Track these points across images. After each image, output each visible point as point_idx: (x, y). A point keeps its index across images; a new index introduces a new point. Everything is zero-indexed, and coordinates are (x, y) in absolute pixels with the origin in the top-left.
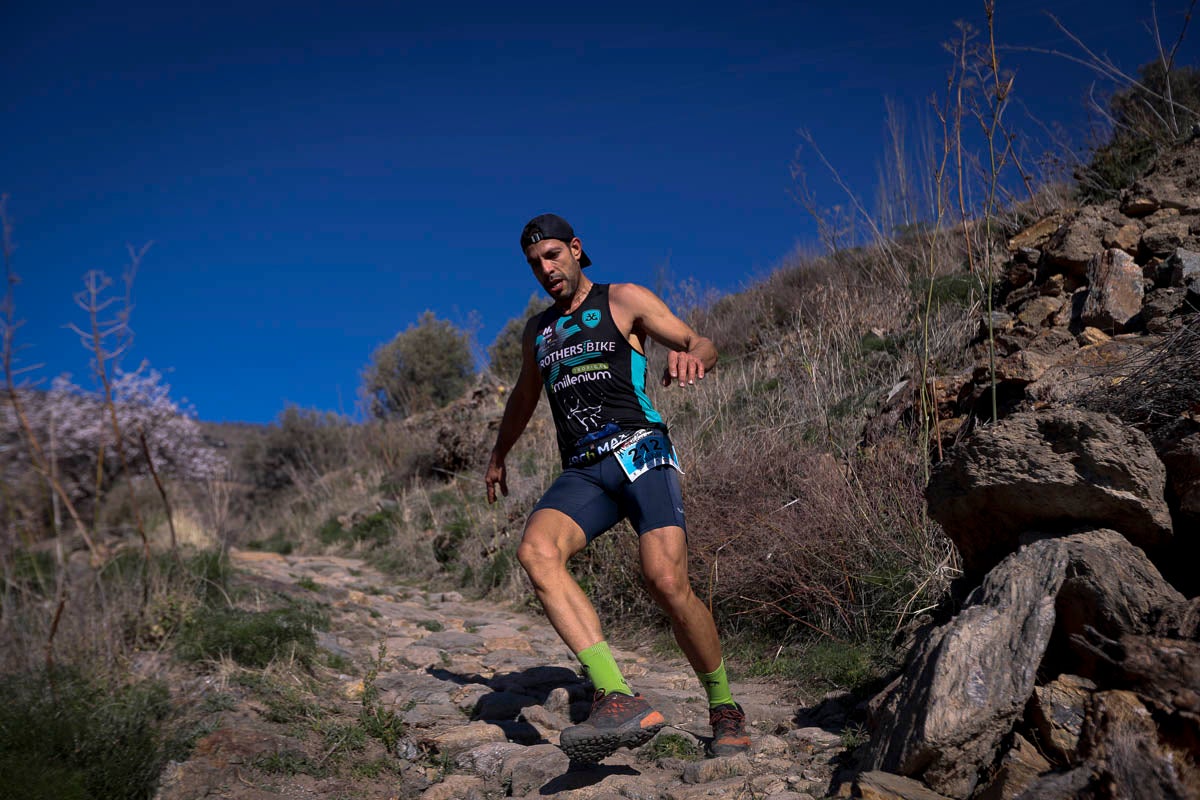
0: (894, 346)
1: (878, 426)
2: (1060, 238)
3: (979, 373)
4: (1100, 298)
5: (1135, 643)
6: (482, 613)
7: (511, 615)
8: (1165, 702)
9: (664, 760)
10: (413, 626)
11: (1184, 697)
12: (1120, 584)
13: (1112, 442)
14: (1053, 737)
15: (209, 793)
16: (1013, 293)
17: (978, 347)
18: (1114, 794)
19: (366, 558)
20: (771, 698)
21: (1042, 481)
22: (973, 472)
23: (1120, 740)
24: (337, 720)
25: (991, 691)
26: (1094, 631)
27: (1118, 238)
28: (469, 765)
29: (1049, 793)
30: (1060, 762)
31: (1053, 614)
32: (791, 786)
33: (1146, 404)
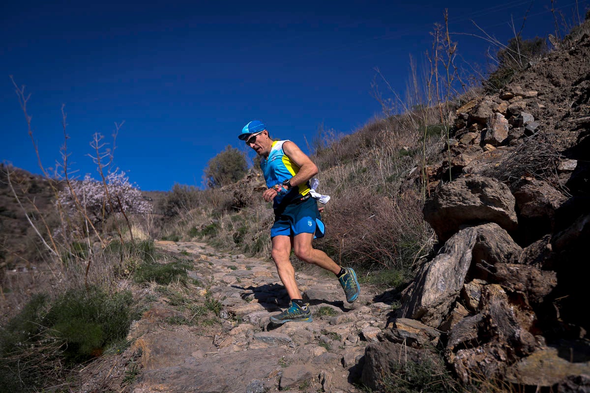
0: (413, 153)
1: (406, 185)
2: (476, 109)
3: (445, 163)
4: (492, 132)
5: (501, 266)
6: (253, 262)
7: (264, 263)
8: (511, 288)
9: (323, 317)
10: (226, 268)
11: (518, 286)
12: (497, 244)
13: (494, 188)
14: (470, 303)
15: (148, 332)
16: (458, 131)
17: (445, 153)
18: (491, 323)
19: (207, 242)
20: (365, 292)
21: (467, 205)
22: (441, 202)
23: (494, 303)
24: (196, 304)
25: (447, 286)
26: (485, 262)
27: (498, 109)
28: (248, 320)
29: (467, 323)
30: (472, 312)
31: (471, 256)
32: (371, 325)
33: (507, 174)
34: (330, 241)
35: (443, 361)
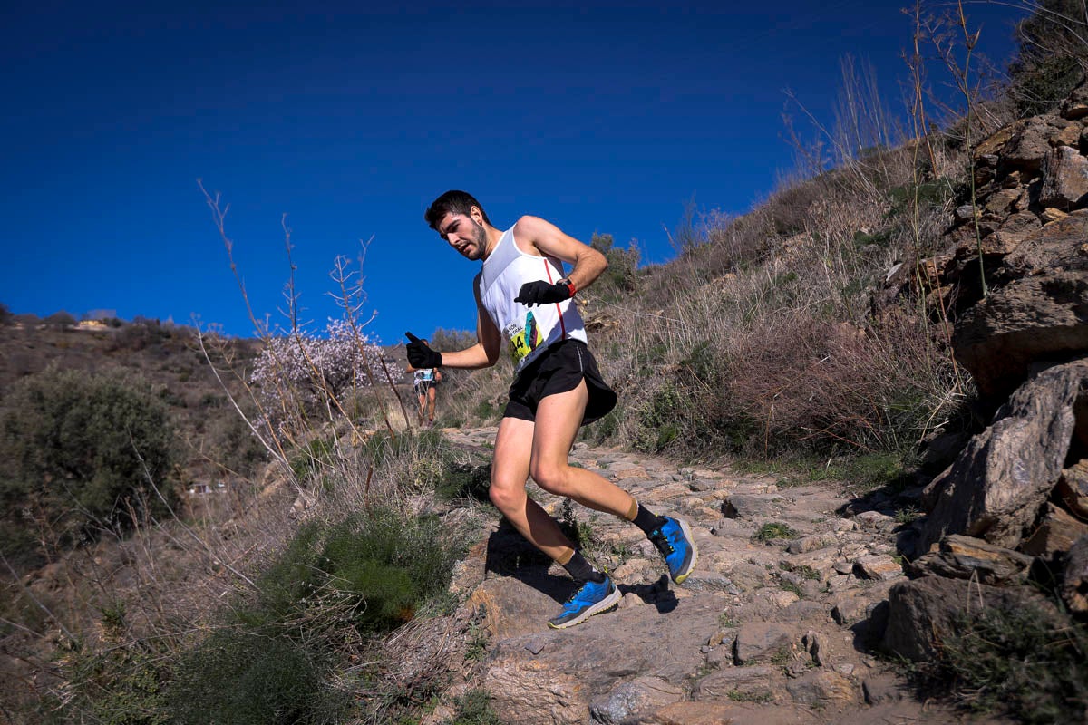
0: (883, 240)
1: (883, 298)
2: (1015, 143)
3: (961, 253)
4: (1054, 185)
6: (603, 455)
7: (624, 455)
9: (772, 540)
16: (979, 190)
17: (955, 232)
20: (832, 494)
21: (1049, 325)
22: (992, 324)
25: (1032, 475)
27: (1061, 138)
28: (639, 552)
31: (1073, 419)
34: (751, 409)
35: (1063, 609)
